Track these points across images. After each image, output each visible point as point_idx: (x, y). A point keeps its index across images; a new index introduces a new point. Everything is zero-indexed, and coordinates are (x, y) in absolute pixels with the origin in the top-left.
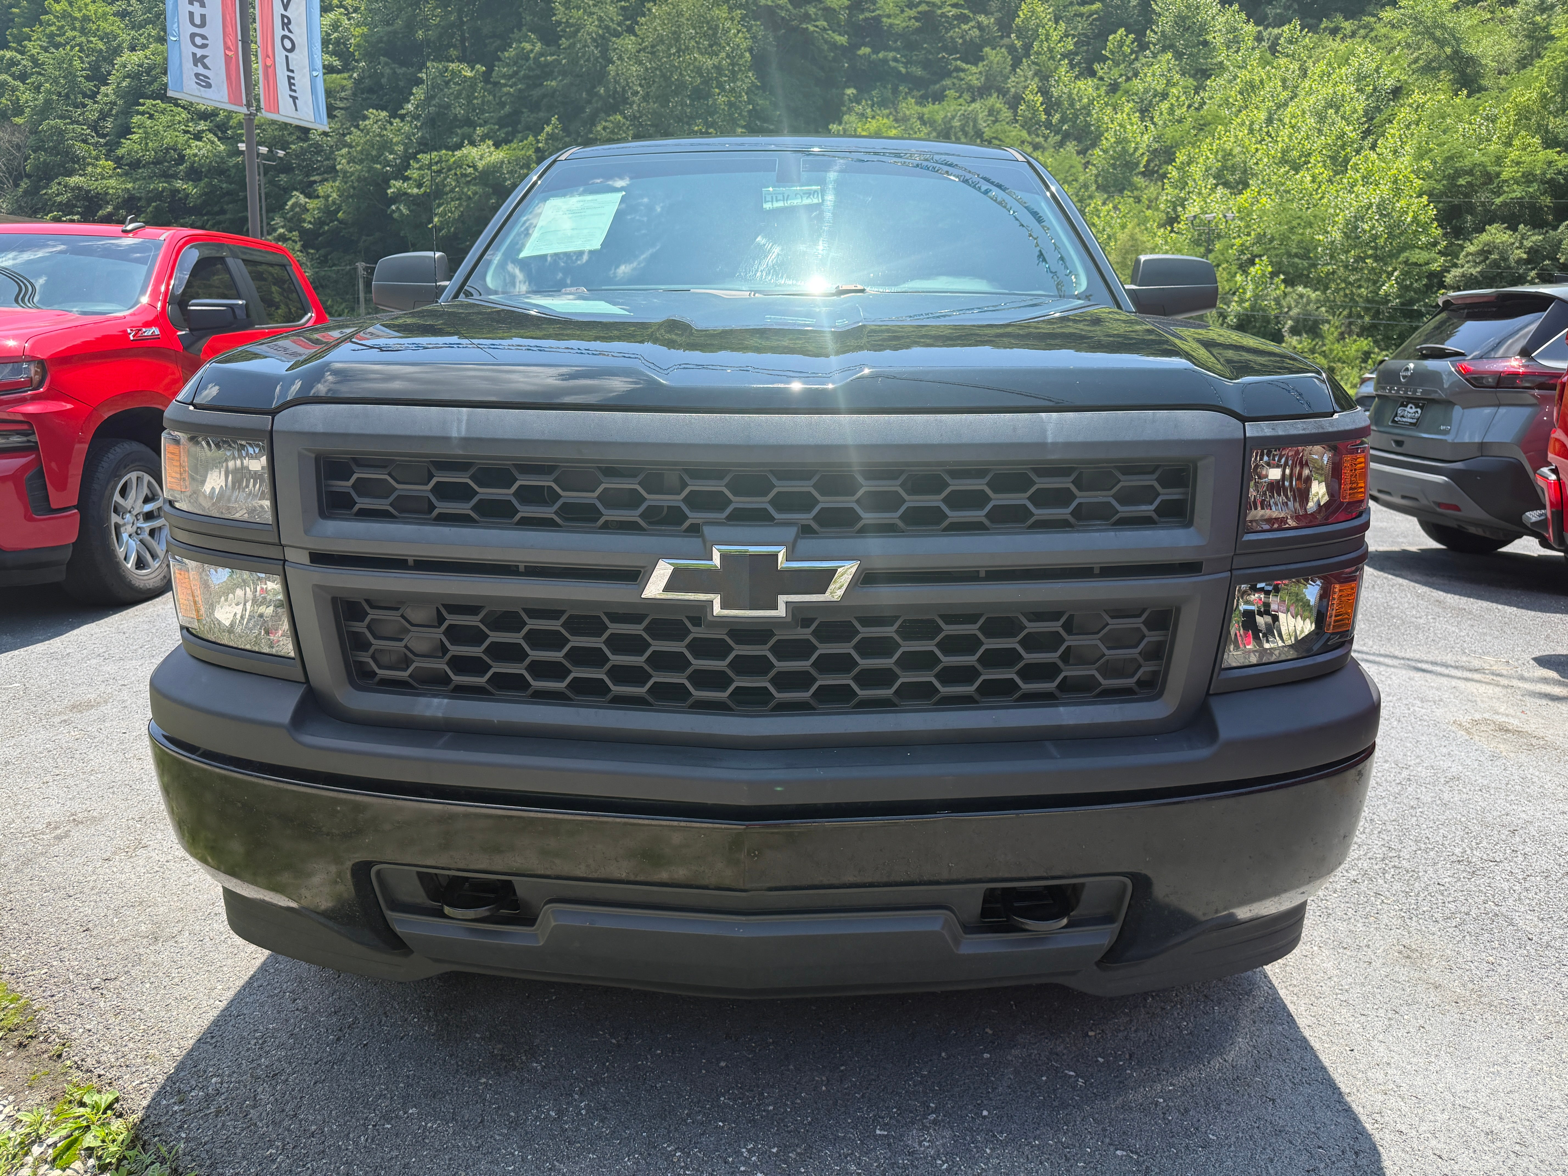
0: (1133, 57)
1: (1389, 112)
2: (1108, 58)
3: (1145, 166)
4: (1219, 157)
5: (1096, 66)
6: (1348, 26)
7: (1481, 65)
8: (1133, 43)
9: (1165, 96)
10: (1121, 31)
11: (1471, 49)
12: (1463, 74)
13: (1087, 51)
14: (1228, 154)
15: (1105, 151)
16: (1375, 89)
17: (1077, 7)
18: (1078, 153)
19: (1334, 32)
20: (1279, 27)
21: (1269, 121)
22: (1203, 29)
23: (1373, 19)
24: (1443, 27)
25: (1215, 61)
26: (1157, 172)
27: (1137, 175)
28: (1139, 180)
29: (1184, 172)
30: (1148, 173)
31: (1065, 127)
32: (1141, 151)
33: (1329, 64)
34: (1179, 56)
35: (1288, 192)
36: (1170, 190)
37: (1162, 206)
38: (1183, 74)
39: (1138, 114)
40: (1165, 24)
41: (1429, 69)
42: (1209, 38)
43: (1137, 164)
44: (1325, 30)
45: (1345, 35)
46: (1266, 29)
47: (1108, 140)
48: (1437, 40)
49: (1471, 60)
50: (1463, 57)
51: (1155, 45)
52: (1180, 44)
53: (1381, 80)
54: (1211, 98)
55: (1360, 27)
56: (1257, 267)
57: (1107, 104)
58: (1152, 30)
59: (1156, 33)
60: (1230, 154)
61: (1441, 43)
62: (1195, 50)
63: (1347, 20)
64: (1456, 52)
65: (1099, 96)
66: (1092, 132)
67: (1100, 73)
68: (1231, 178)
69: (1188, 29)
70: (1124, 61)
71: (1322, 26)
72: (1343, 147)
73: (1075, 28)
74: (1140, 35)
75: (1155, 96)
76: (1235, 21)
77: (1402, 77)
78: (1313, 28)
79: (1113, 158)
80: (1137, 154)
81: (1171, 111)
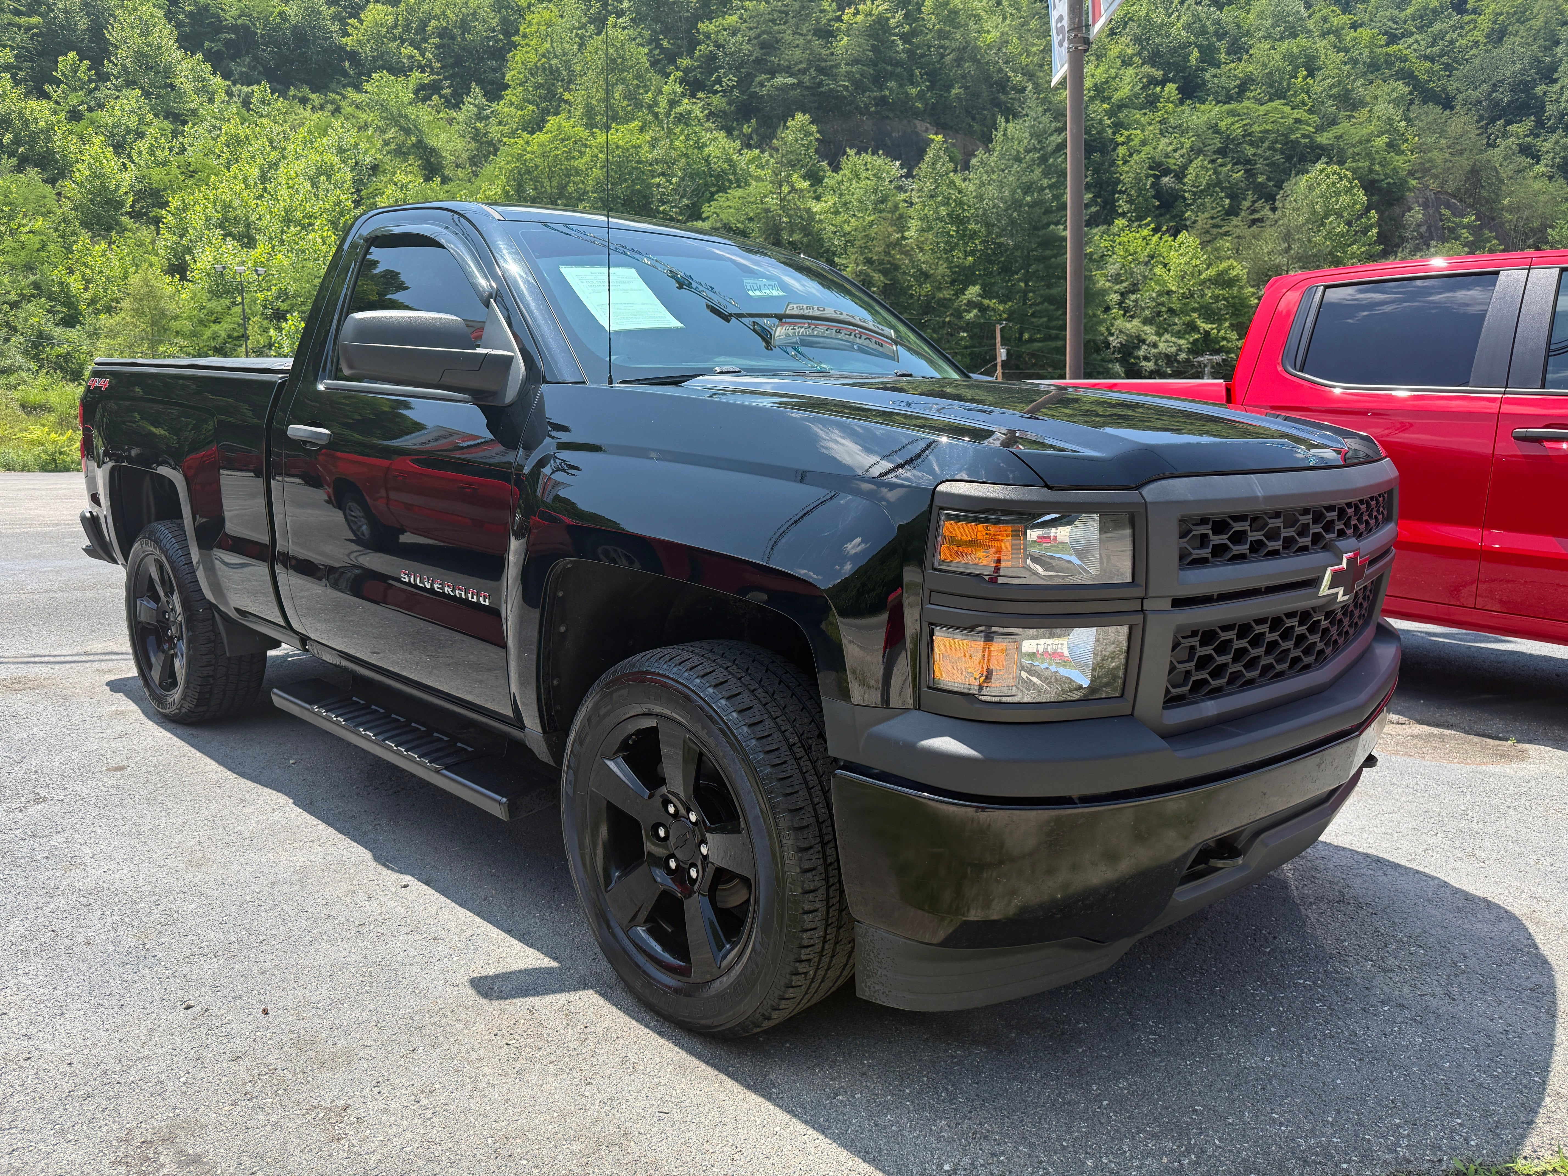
0: (93, 85)
1: (374, 187)
2: (62, 82)
3: (131, 207)
4: (219, 209)
5: (47, 87)
6: (315, 98)
7: (441, 157)
8: (89, 70)
9: (141, 135)
10: (72, 54)
11: (433, 142)
12: (428, 161)
13: (32, 68)
14: (227, 206)
15: (81, 185)
16: (357, 163)
17: (10, 16)
18: (45, 181)
19: (304, 101)
20: (248, 86)
21: (263, 178)
22: (168, 71)
23: (338, 97)
24: (406, 117)
25: (188, 106)
26: (146, 214)
27: (122, 214)
28: (125, 219)
29: (181, 219)
30: (135, 215)
31: (22, 149)
32: (124, 190)
33: (310, 132)
34: (147, 94)
35: (303, 251)
36: (167, 235)
37: (162, 252)
38: (156, 115)
39: (111, 149)
40: (124, 57)
41: (400, 153)
42: (177, 82)
43: (122, 204)
44: (294, 97)
45: (314, 107)
46: (234, 84)
47: (82, 172)
48: (402, 128)
49: (433, 150)
50: (426, 147)
51: (117, 78)
52: (145, 82)
53: (361, 156)
54: (191, 145)
55: (327, 102)
56: (290, 322)
57: (71, 132)
58: (110, 61)
59: (116, 65)
60: (230, 206)
61: (407, 132)
62: (163, 92)
63: (313, 92)
64: (420, 142)
65: (59, 122)
66: (56, 162)
67: (55, 96)
68: (235, 231)
69: (152, 67)
70: (82, 89)
71: (291, 93)
72: (342, 214)
73: (13, 39)
74: (96, 64)
75: (128, 132)
76: (202, 70)
77: (378, 156)
78: (283, 94)
79: (90, 192)
80: (121, 192)
81: (151, 150)
